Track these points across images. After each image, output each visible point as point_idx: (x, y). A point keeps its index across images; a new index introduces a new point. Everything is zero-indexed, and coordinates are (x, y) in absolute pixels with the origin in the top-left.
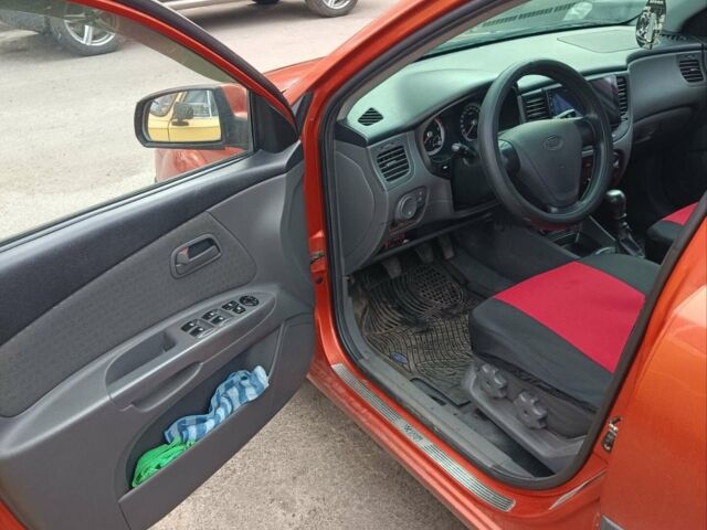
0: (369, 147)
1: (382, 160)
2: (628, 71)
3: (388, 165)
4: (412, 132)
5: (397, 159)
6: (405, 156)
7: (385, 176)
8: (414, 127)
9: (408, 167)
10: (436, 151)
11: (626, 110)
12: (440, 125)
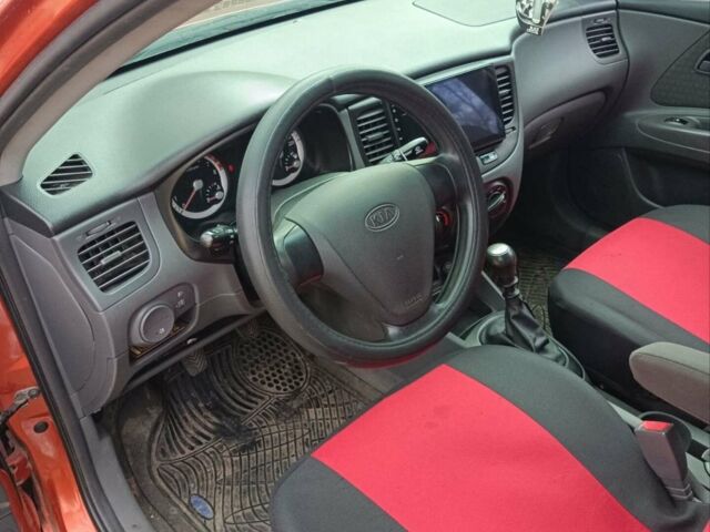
0: (57, 238)
1: (87, 256)
2: (512, 55)
3: (103, 262)
4: (151, 194)
5: (120, 249)
6: (140, 238)
7: (98, 283)
8: (153, 187)
9: (146, 256)
10: (215, 208)
11: (511, 114)
12: (216, 165)
